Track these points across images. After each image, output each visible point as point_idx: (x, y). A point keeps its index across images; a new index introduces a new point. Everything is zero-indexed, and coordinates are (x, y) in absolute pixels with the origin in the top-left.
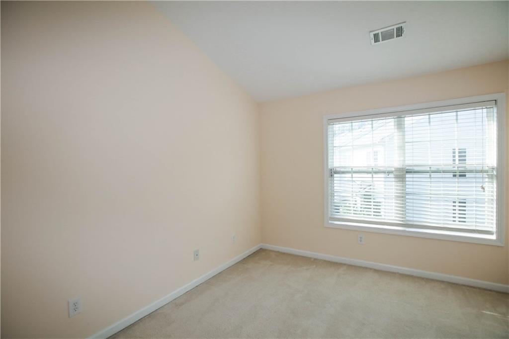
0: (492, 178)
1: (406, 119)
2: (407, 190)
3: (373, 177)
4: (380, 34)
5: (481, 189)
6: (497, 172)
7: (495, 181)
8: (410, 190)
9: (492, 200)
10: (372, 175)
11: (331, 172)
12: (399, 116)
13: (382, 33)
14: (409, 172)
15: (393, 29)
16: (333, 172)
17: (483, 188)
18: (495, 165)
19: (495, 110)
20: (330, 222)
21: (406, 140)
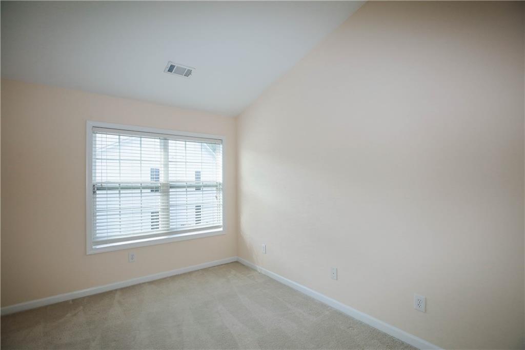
0: (220, 190)
1: (170, 141)
2: (171, 203)
3: (141, 193)
4: (175, 67)
5: (215, 198)
6: (223, 186)
7: (221, 192)
8: (173, 202)
9: (220, 205)
10: (141, 191)
11: (94, 189)
12: (165, 137)
13: (177, 67)
14: (172, 187)
15: (186, 69)
16: (96, 188)
17: (217, 197)
18: (221, 182)
19: (221, 146)
20: (94, 247)
21: (170, 160)
